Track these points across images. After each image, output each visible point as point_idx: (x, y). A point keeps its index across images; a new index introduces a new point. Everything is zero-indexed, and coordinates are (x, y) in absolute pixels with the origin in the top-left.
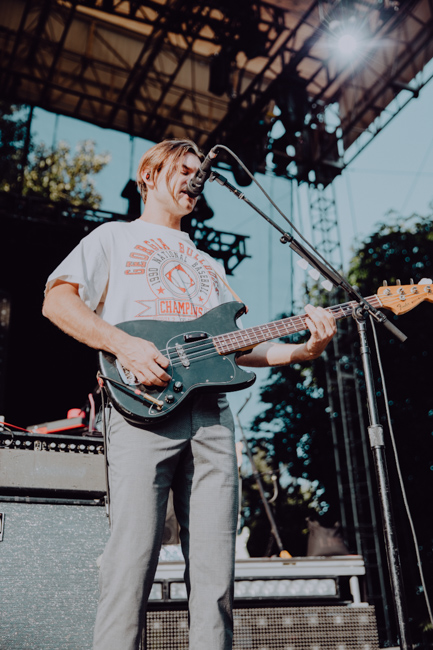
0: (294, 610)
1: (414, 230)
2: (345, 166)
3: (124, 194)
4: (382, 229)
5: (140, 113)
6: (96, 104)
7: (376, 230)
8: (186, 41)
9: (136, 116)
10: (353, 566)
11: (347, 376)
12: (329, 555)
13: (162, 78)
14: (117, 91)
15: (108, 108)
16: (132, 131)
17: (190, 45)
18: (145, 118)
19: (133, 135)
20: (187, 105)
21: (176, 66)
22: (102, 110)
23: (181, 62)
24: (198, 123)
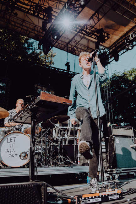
1: (120, 75)
2: (110, 62)
3: (66, 65)
5: (69, 47)
7: (113, 74)
9: (68, 48)
11: (110, 106)
13: (76, 41)
14: (66, 43)
15: (63, 46)
16: (68, 51)
17: (84, 36)
18: (70, 49)
19: (68, 52)
20: (79, 46)
21: (80, 39)
22: (61, 46)
23: (81, 39)
24: (81, 50)
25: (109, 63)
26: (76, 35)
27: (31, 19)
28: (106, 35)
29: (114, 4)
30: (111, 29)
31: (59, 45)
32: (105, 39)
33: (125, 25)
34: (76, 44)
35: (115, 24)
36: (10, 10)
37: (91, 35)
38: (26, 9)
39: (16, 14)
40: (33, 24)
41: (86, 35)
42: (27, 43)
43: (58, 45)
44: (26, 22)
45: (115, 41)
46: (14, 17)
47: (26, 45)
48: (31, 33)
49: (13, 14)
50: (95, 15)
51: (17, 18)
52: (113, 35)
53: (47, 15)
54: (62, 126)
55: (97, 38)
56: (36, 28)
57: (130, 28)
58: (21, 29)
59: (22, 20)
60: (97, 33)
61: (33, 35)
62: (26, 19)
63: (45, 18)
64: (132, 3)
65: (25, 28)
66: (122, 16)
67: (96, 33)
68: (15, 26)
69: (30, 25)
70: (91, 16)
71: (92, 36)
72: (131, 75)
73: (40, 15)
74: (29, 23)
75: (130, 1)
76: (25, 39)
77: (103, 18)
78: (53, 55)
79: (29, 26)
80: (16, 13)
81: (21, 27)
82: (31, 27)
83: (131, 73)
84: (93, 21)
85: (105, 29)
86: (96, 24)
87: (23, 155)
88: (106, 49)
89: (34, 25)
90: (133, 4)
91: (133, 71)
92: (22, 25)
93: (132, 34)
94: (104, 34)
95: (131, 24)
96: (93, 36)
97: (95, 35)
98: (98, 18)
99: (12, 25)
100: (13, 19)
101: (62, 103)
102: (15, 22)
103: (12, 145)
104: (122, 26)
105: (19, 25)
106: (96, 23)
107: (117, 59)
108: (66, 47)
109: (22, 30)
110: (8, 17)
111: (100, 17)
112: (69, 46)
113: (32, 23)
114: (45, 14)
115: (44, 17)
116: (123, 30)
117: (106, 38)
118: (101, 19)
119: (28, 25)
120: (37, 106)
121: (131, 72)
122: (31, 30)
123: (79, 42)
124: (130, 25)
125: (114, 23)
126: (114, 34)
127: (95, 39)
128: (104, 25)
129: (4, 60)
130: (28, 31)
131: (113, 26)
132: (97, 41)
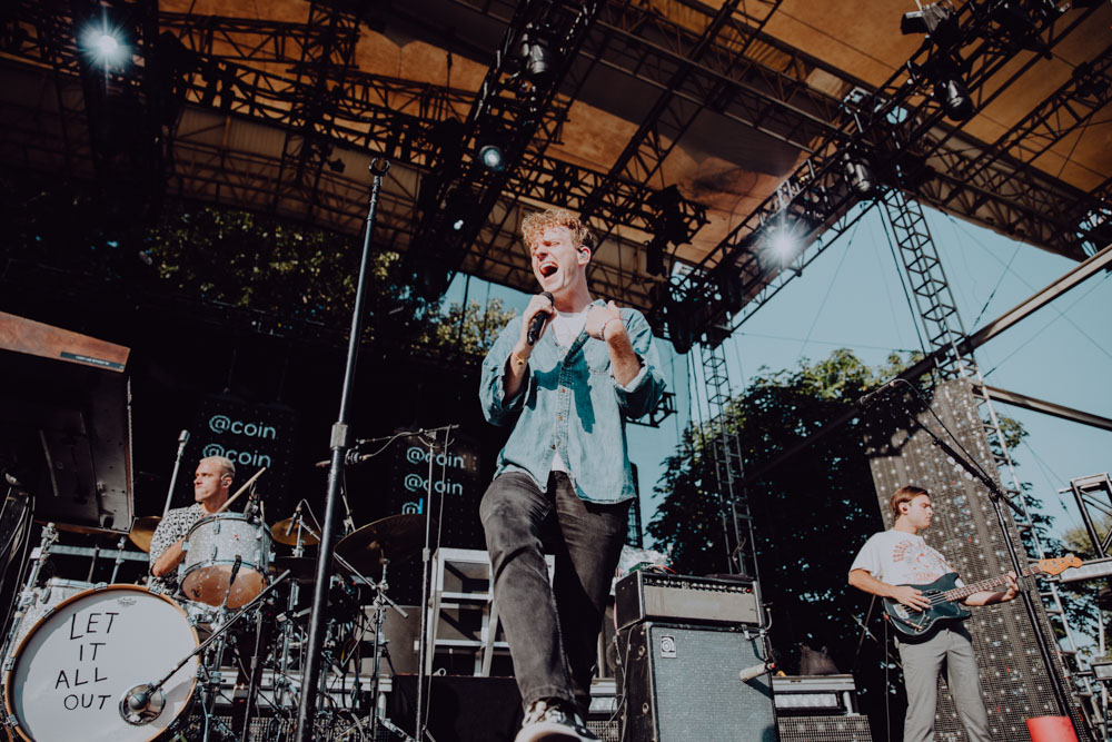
0: (805, 718)
1: (785, 384)
2: (734, 329)
4: (757, 383)
6: (521, 273)
7: (753, 383)
10: (846, 683)
12: (825, 674)
17: (610, 228)
24: (607, 291)
25: (728, 334)
27: (403, 183)
28: (691, 212)
29: (713, 84)
30: (721, 191)
31: (512, 275)
32: (691, 230)
35: (735, 170)
36: (316, 151)
37: (627, 216)
38: (359, 134)
39: (339, 166)
41: (615, 221)
43: (510, 272)
46: (335, 179)
48: (402, 235)
49: (326, 167)
50: (646, 140)
51: (343, 182)
52: (734, 217)
53: (438, 151)
54: (464, 591)
55: (654, 225)
60: (652, 207)
63: (434, 163)
64: (792, 76)
66: (755, 128)
67: (646, 208)
68: (340, 212)
69: (399, 206)
71: (631, 219)
72: (834, 379)
73: (412, 154)
74: (394, 198)
75: (785, 71)
76: (391, 262)
77: (676, 147)
78: (504, 318)
79: (394, 208)
80: (339, 161)
83: (830, 372)
84: (639, 164)
85: (696, 196)
86: (650, 175)
90: (798, 77)
91: (840, 363)
93: (785, 185)
94: (681, 205)
96: (640, 222)
97: (644, 215)
98: (656, 148)
99: (331, 209)
100: (334, 188)
102: (340, 198)
105: (353, 209)
106: (651, 169)
111: (665, 143)
113: (406, 195)
114: (431, 148)
115: (428, 161)
117: (694, 225)
118: (667, 152)
121: (829, 366)
122: (401, 225)
125: (729, 165)
126: (738, 214)
127: (646, 230)
128: (689, 178)
129: (271, 333)
130: (392, 228)
131: (728, 178)
132: (653, 240)
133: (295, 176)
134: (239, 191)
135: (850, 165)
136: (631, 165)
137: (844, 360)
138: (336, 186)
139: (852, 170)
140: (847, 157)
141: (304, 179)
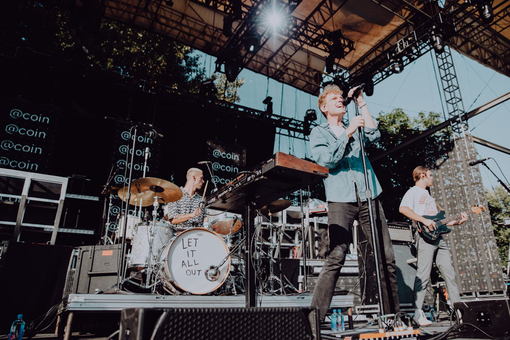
3: (265, 102)
5: (271, 67)
6: (254, 62)
8: (301, 44)
9: (270, 69)
13: (285, 55)
14: (265, 59)
15: (259, 64)
16: (268, 75)
17: (302, 45)
18: (273, 70)
19: (269, 77)
20: (291, 66)
21: (294, 52)
22: (256, 64)
23: (296, 51)
24: (294, 74)
26: (286, 43)
27: (198, 13)
28: (346, 43)
30: (355, 31)
31: (250, 64)
32: (345, 52)
33: (384, 23)
34: (284, 61)
35: (363, 21)
37: (317, 43)
39: (170, 3)
40: (203, 21)
41: (305, 42)
42: (186, 58)
44: (187, 18)
45: (361, 55)
46: (165, 8)
47: (184, 63)
48: (198, 40)
49: (163, 3)
50: (325, 4)
51: (170, 11)
52: (359, 43)
53: (231, 5)
55: (329, 49)
56: (207, 30)
57: (394, 28)
58: (178, 32)
59: (180, 15)
60: (329, 40)
61: (202, 42)
62: (189, 12)
63: (228, 11)
65: (187, 30)
66: (379, 4)
67: (326, 40)
68: (167, 26)
70: (316, 6)
71: (318, 45)
72: (393, 122)
73: (218, 5)
74: (194, 21)
76: (185, 50)
77: (339, 10)
78: (240, 83)
79: (195, 26)
81: (179, 27)
82: (198, 27)
83: (392, 119)
84: (320, 15)
85: (344, 32)
86: (325, 22)
87: (213, 272)
88: (345, 71)
89: (204, 25)
91: (397, 115)
92: (180, 24)
93: (401, 41)
94: (342, 41)
95: (396, 21)
96: (321, 46)
97: (324, 43)
98: (330, 9)
99: (162, 24)
100: (164, 13)
101: (313, 172)
102: (167, 19)
103: (190, 253)
104: (378, 26)
105: (174, 25)
106: (326, 19)
107: (369, 91)
108: (265, 67)
109: (181, 34)
110: (155, 9)
111: (335, 7)
112: (272, 64)
113: (200, 19)
114: (228, 3)
115: (225, 10)
116: (379, 33)
118: (335, 12)
119: (191, 25)
120: (266, 178)
121: (392, 116)
122: (197, 34)
123: (291, 56)
124: (392, 23)
125: (360, 19)
126: (361, 42)
127: (325, 51)
128: (340, 23)
129: (150, 92)
130: (193, 36)
131: (359, 25)
132: (329, 56)
133: (144, 6)
134: (114, 11)
135: (434, 37)
136: (316, 15)
137: (399, 114)
138: (166, 12)
139: (435, 40)
140: (433, 33)
141: (149, 7)
